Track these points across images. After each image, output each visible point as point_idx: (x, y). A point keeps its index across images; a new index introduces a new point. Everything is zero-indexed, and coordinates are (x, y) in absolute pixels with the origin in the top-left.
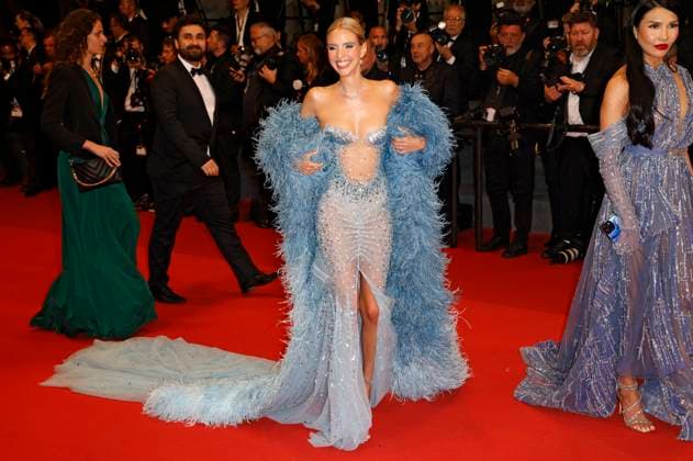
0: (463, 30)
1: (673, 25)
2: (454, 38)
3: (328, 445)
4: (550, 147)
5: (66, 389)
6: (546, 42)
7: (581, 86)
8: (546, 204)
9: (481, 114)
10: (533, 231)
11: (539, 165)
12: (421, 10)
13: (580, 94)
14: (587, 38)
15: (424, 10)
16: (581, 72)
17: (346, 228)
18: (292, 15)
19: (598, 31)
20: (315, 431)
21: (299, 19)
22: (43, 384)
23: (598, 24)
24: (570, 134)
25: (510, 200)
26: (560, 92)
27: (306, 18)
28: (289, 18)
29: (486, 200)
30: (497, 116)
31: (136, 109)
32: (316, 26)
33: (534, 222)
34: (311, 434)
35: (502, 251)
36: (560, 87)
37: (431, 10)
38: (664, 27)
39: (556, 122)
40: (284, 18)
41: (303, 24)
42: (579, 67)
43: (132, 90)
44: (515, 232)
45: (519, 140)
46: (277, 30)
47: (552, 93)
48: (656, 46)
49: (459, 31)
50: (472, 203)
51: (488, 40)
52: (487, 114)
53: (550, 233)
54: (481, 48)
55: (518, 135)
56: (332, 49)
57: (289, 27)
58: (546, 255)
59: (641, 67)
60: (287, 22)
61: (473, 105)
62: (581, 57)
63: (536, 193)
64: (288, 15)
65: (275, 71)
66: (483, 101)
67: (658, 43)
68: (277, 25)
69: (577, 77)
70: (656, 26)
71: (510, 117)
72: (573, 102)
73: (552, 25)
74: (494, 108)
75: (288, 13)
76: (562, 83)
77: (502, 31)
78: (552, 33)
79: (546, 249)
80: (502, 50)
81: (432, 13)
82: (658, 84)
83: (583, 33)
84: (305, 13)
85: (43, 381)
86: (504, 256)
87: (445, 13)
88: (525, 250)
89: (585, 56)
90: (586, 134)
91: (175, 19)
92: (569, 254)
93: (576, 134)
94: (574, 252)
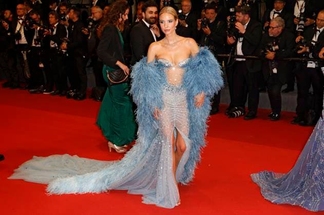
0: (191, 10)
2: (187, 15)
4: (229, 65)
6: (229, 18)
10: (221, 103)
17: (168, 106)
31: (37, 46)
39: (232, 54)
43: (35, 37)
47: (231, 40)
49: (188, 11)
54: (199, 20)
56: (162, 22)
58: (227, 114)
72: (239, 45)
73: (231, 10)
77: (207, 12)
78: (231, 14)
79: (227, 111)
80: (208, 20)
81: (176, 3)
87: (182, 3)
88: (217, 112)
90: (244, 60)
91: (56, 4)
92: (237, 113)
93: (240, 60)
94: (239, 113)
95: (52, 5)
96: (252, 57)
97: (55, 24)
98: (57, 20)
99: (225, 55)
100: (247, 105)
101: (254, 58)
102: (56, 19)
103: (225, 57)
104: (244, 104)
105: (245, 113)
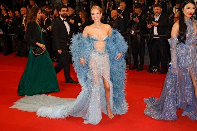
0: (125, 9)
1: (193, 8)
3: (88, 123)
4: (149, 41)
5: (16, 109)
6: (148, 12)
7: (157, 24)
8: (148, 57)
9: (130, 32)
10: (145, 64)
11: (146, 46)
12: (113, 3)
13: (157, 26)
14: (159, 11)
15: (114, 3)
16: (157, 20)
17: (97, 64)
18: (78, 5)
19: (162, 9)
20: (85, 120)
21: (80, 6)
22: (10, 108)
23: (162, 7)
24: (154, 37)
25: (138, 56)
26: (152, 26)
27: (82, 6)
28: (77, 6)
29: (132, 56)
30: (134, 33)
32: (85, 8)
33: (145, 61)
34: (84, 120)
35: (136, 69)
36: (152, 24)
37: (116, 3)
38: (191, 9)
39: (151, 34)
40: (75, 6)
41: (81, 8)
42: (157, 19)
44: (140, 65)
45: (140, 39)
46: (74, 9)
47: (149, 26)
48: (189, 14)
49: (124, 9)
50: (128, 56)
51: (132, 11)
52: (132, 32)
53: (149, 64)
54: (131, 14)
55: (140, 38)
56: (93, 14)
57: (77, 8)
58: (148, 71)
59: (183, 20)
60: (76, 7)
61: (128, 30)
62: (157, 16)
63: (145, 54)
64: (76, 5)
65: (74, 21)
66: (131, 29)
67: (189, 13)
68: (74, 8)
69: (156, 22)
70: (189, 8)
71: (138, 33)
72: (155, 29)
73: (150, 8)
74: (134, 30)
75: (77, 4)
76: (152, 23)
78: (150, 10)
79: (148, 69)
80: (137, 14)
82: (188, 25)
83: (158, 9)
84: (81, 4)
85: (10, 107)
86: (136, 71)
88: (142, 69)
89: (158, 16)
90: (159, 37)
91: (45, 6)
92: (154, 70)
93: (156, 37)
94: (156, 70)
95: (43, 7)
96: (163, 36)
97: (45, 18)
98: (47, 16)
99: (146, 35)
100: (160, 65)
101: (165, 37)
102: (45, 16)
103: (147, 36)
104: (159, 65)
105: (159, 70)
